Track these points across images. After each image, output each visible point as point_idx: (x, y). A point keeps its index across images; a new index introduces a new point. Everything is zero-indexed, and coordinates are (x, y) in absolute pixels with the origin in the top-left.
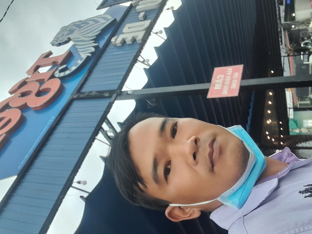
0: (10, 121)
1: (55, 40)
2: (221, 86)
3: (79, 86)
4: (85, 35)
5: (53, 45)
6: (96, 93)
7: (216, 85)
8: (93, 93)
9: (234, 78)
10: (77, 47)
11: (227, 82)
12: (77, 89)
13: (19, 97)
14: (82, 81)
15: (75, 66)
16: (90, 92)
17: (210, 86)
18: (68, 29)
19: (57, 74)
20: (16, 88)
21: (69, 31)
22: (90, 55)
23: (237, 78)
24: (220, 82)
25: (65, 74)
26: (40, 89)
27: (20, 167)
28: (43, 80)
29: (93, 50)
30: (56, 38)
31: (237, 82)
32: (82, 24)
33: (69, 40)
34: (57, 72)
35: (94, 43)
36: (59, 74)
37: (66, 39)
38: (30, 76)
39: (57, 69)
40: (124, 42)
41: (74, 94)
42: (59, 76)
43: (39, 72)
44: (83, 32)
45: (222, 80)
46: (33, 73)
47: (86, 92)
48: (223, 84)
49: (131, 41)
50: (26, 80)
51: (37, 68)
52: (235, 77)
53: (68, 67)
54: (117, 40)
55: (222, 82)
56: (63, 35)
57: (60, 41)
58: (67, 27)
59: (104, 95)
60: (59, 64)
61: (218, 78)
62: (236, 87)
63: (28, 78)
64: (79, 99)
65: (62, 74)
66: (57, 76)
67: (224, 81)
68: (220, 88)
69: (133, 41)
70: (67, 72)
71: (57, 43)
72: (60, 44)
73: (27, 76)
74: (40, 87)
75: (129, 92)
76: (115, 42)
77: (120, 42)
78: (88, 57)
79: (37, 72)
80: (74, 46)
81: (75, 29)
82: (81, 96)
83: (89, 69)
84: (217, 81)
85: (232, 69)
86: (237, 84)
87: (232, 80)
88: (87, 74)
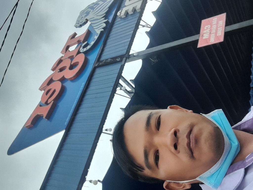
0: (54, 91)
1: (77, 23)
3: (98, 57)
4: (98, 15)
5: (76, 27)
6: (111, 60)
7: (205, 35)
8: (109, 60)
9: (219, 26)
10: (93, 25)
11: (214, 31)
12: (97, 59)
13: (58, 72)
14: (100, 52)
15: (93, 41)
16: (106, 60)
17: (199, 36)
18: (85, 12)
19: (82, 50)
20: (56, 66)
21: (86, 14)
22: (103, 30)
23: (222, 25)
24: (207, 32)
25: (87, 49)
26: (72, 64)
27: (66, 124)
28: (73, 56)
29: (104, 25)
30: (78, 21)
31: (222, 29)
32: (94, 5)
33: (87, 21)
34: (81, 48)
35: (105, 19)
36: (83, 49)
37: (84, 21)
38: (63, 55)
39: (81, 45)
40: (127, 14)
41: (95, 63)
42: (83, 51)
43: (69, 51)
44: (96, 12)
45: (209, 29)
46: (65, 52)
47: (104, 60)
48: (210, 34)
49: (132, 11)
50: (61, 58)
51: (67, 47)
53: (89, 43)
54: (122, 13)
55: (209, 32)
56: (82, 17)
57: (81, 23)
58: (84, 10)
59: (117, 60)
60: (82, 41)
61: (205, 28)
62: (222, 33)
63: (62, 57)
64: (99, 66)
65: (85, 50)
66: (81, 51)
67: (211, 30)
69: (134, 11)
70: (89, 47)
71: (79, 25)
72: (81, 26)
73: (62, 55)
74: (71, 62)
75: (135, 55)
76: (120, 15)
77: (123, 14)
78: (102, 32)
79: (68, 51)
80: (90, 25)
81: (90, 11)
82: (101, 64)
83: (103, 42)
84: (205, 32)
85: (216, 18)
86: (222, 31)
87: (217, 28)
88: (102, 45)
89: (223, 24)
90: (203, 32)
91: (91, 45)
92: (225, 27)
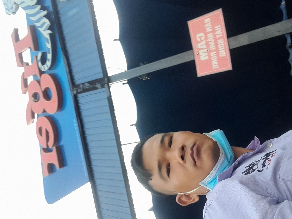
0: (47, 132)
2: (206, 54)
3: (69, 78)
6: (89, 85)
7: (201, 52)
9: (218, 37)
11: (212, 46)
12: (70, 81)
13: (34, 101)
16: (83, 84)
17: (193, 55)
19: (42, 68)
23: (221, 35)
31: (224, 43)
34: (40, 64)
35: (42, 9)
42: (46, 70)
45: (204, 42)
47: (79, 85)
48: (209, 51)
52: (218, 35)
55: (205, 47)
61: (199, 40)
65: (46, 67)
66: (43, 70)
67: (207, 44)
68: (207, 58)
82: (79, 91)
83: (62, 51)
84: (199, 46)
85: (209, 19)
86: (225, 47)
87: (216, 40)
88: (64, 57)
89: (223, 34)
90: (197, 47)
91: (50, 60)
92: (228, 40)
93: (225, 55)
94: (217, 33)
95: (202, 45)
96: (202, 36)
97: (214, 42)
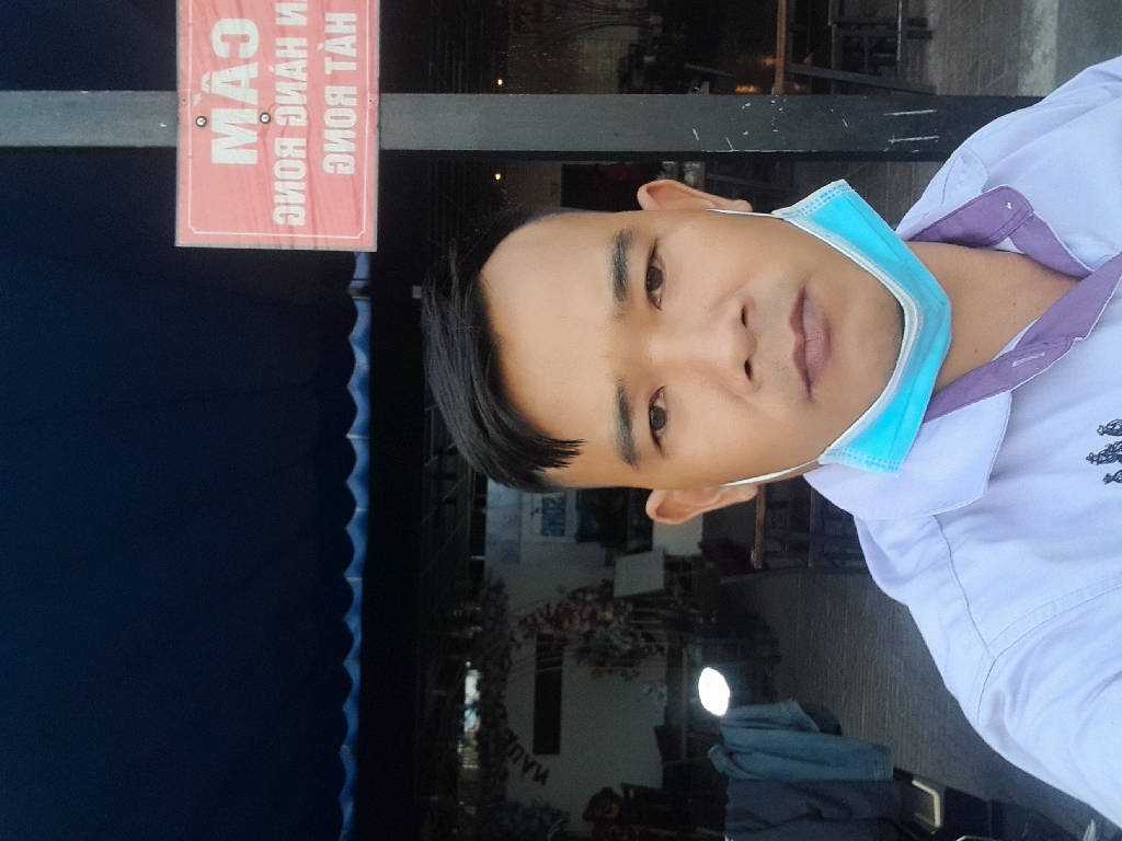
2: (251, 136)
7: (220, 118)
9: (330, 66)
11: (291, 107)
17: (175, 120)
23: (352, 66)
24: (240, 94)
31: (360, 110)
45: (253, 70)
52: (335, 57)
55: (252, 97)
61: (221, 50)
67: (265, 84)
68: (250, 158)
84: (218, 82)
86: (358, 128)
87: (317, 83)
89: (359, 60)
90: (206, 89)
93: (349, 170)
94: (330, 46)
95: (236, 83)
96: (245, 39)
97: (303, 86)
